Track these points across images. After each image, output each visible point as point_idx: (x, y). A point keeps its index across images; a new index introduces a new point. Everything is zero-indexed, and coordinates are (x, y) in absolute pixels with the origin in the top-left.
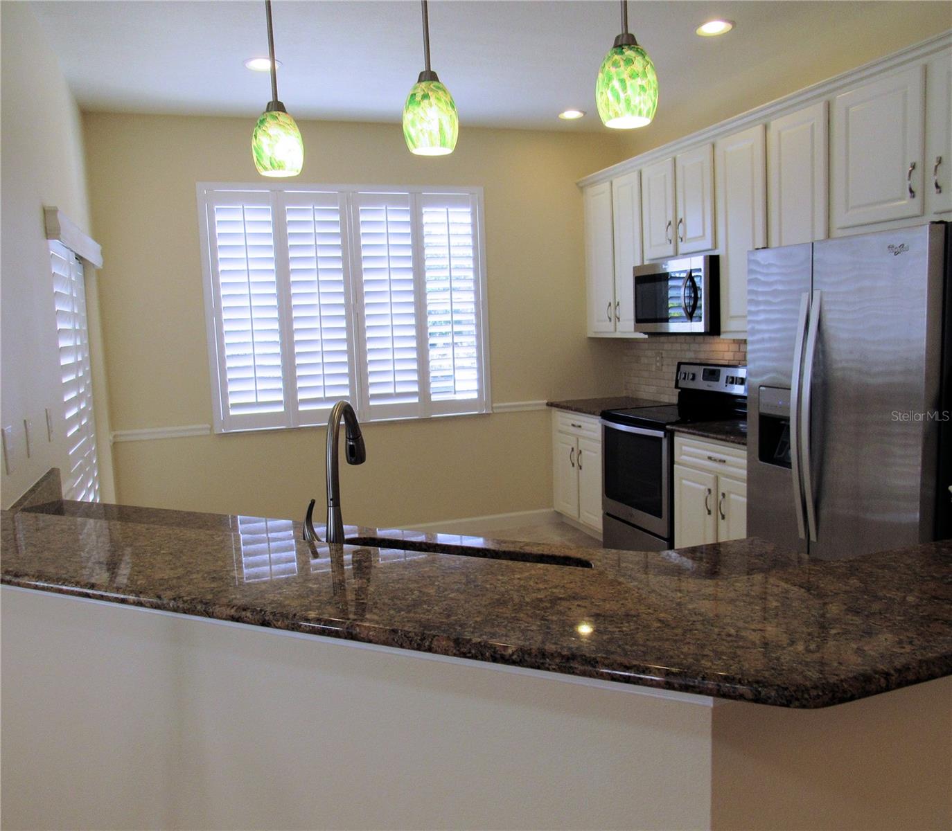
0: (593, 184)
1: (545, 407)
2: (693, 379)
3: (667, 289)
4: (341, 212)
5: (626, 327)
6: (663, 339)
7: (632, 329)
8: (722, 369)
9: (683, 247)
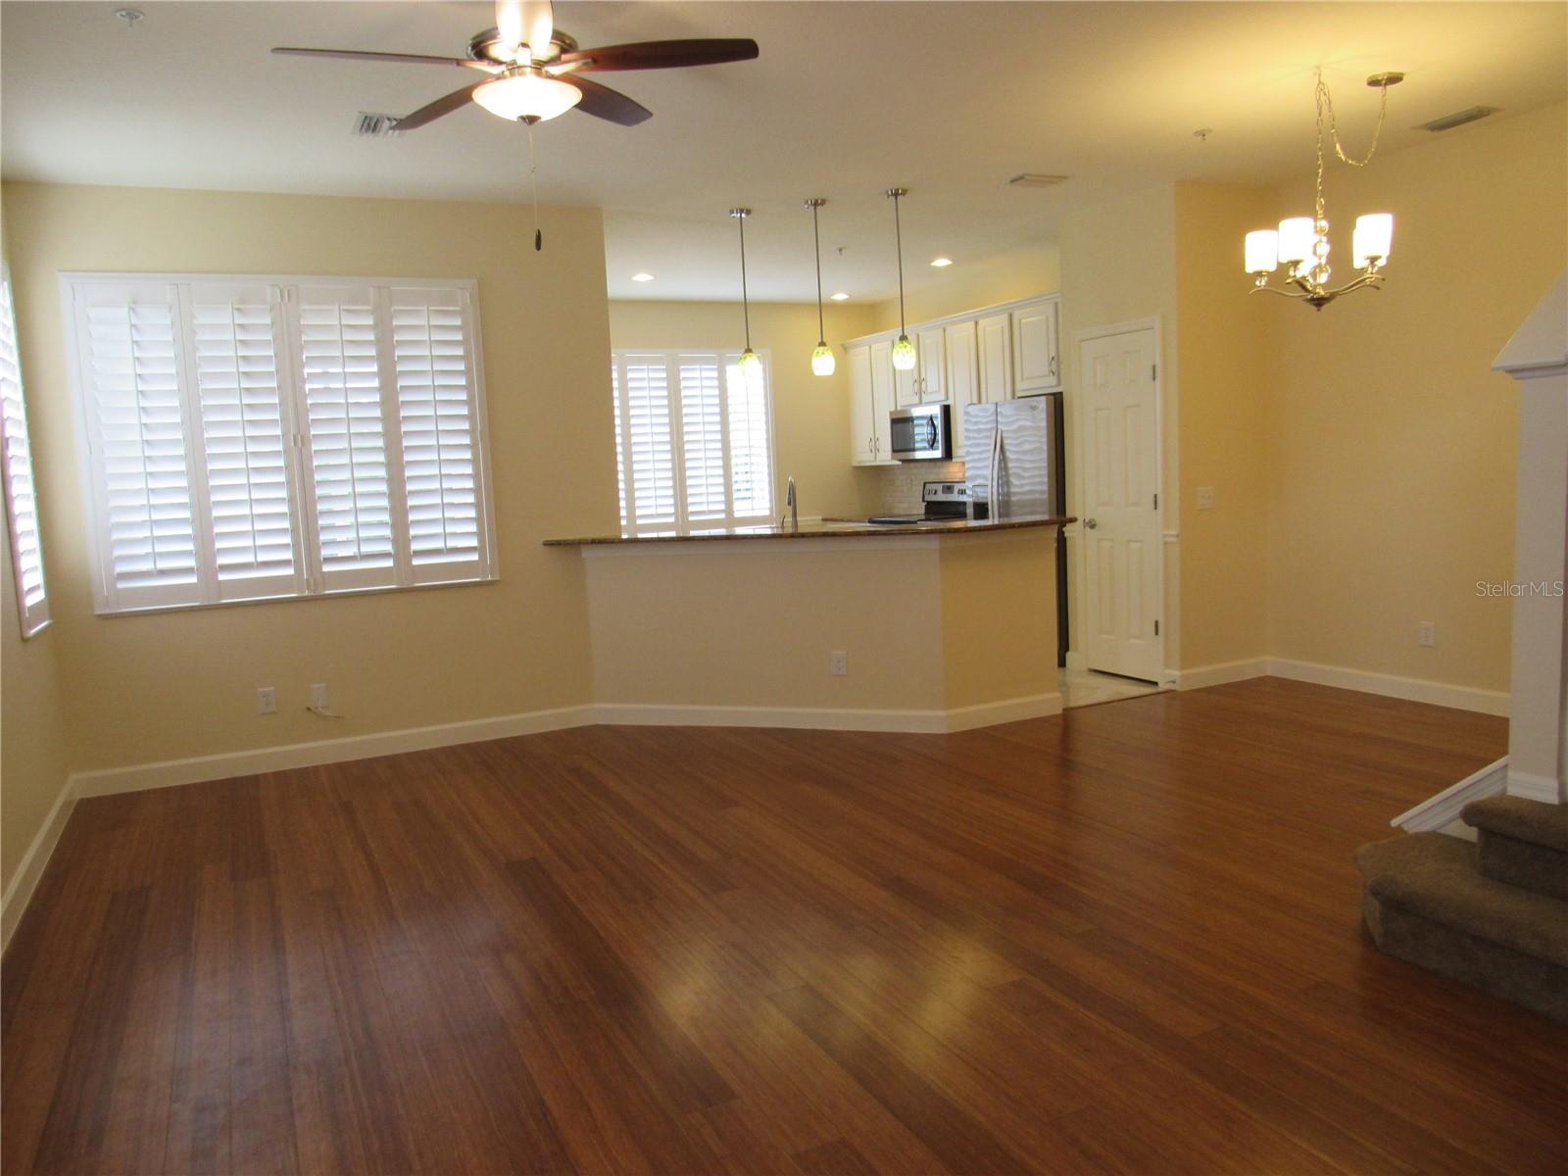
0: (855, 346)
1: (821, 522)
2: (935, 493)
3: (913, 426)
4: (667, 370)
5: (885, 457)
6: (912, 465)
7: (890, 458)
8: (956, 485)
9: (925, 398)
